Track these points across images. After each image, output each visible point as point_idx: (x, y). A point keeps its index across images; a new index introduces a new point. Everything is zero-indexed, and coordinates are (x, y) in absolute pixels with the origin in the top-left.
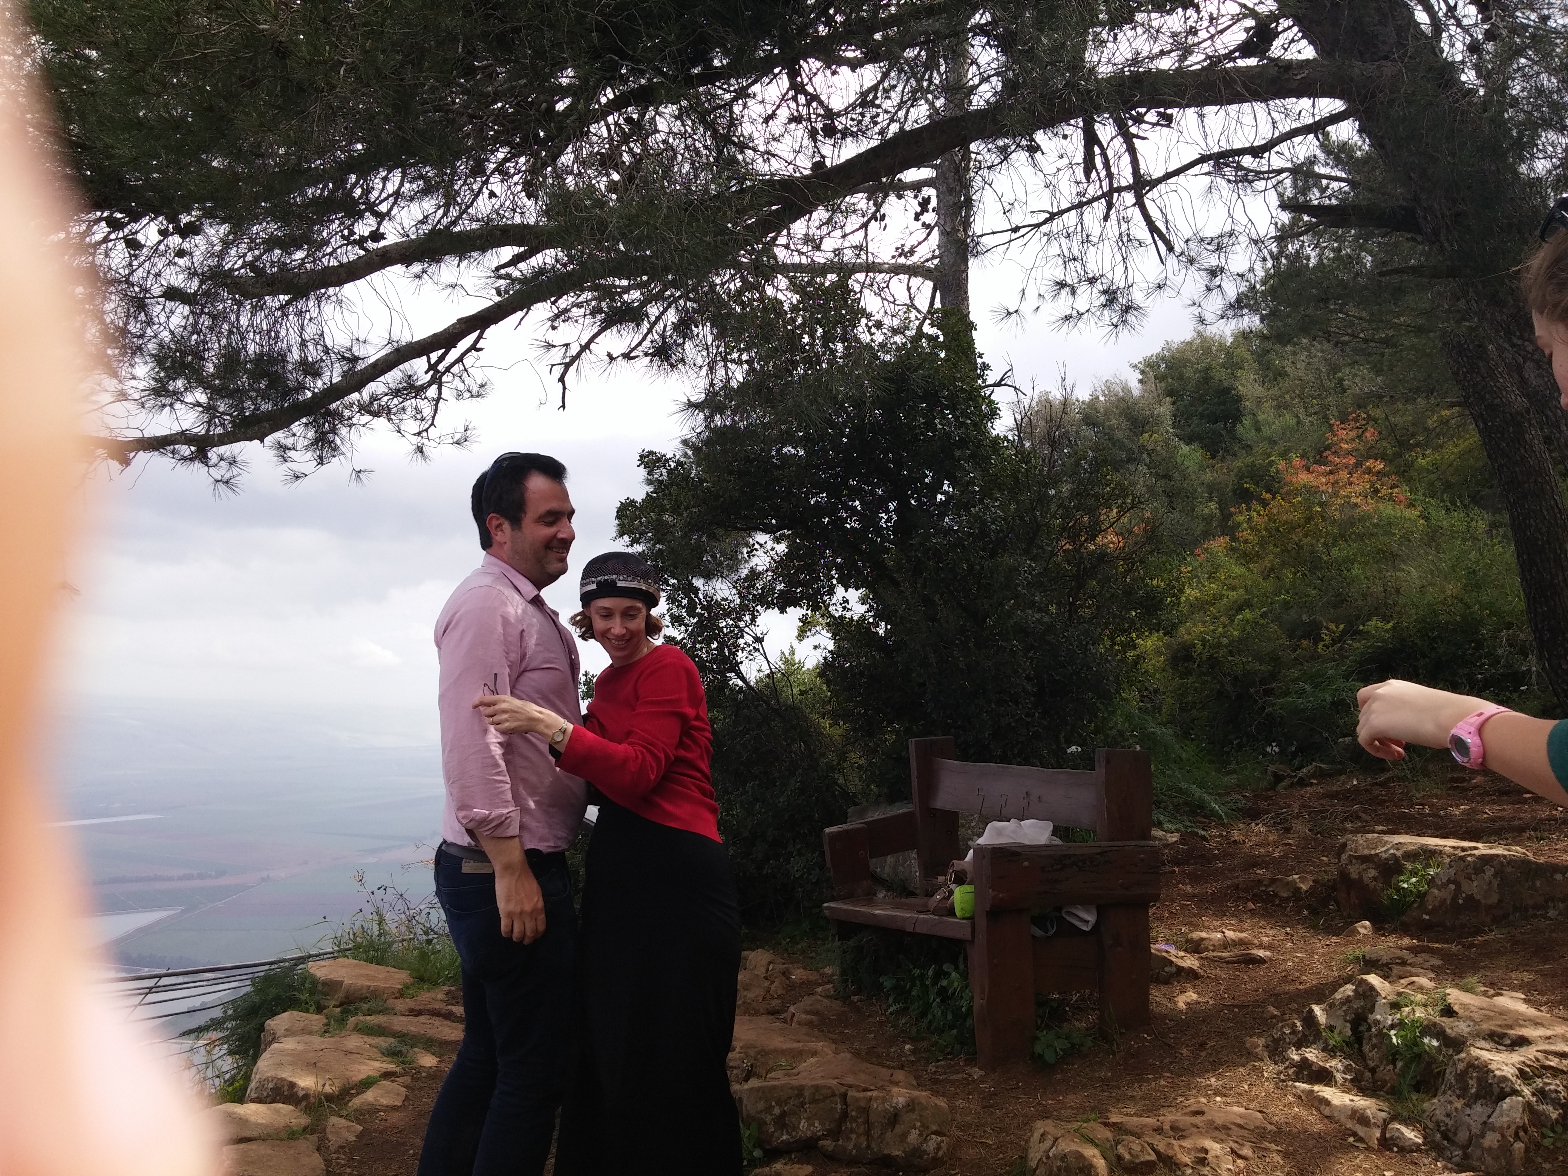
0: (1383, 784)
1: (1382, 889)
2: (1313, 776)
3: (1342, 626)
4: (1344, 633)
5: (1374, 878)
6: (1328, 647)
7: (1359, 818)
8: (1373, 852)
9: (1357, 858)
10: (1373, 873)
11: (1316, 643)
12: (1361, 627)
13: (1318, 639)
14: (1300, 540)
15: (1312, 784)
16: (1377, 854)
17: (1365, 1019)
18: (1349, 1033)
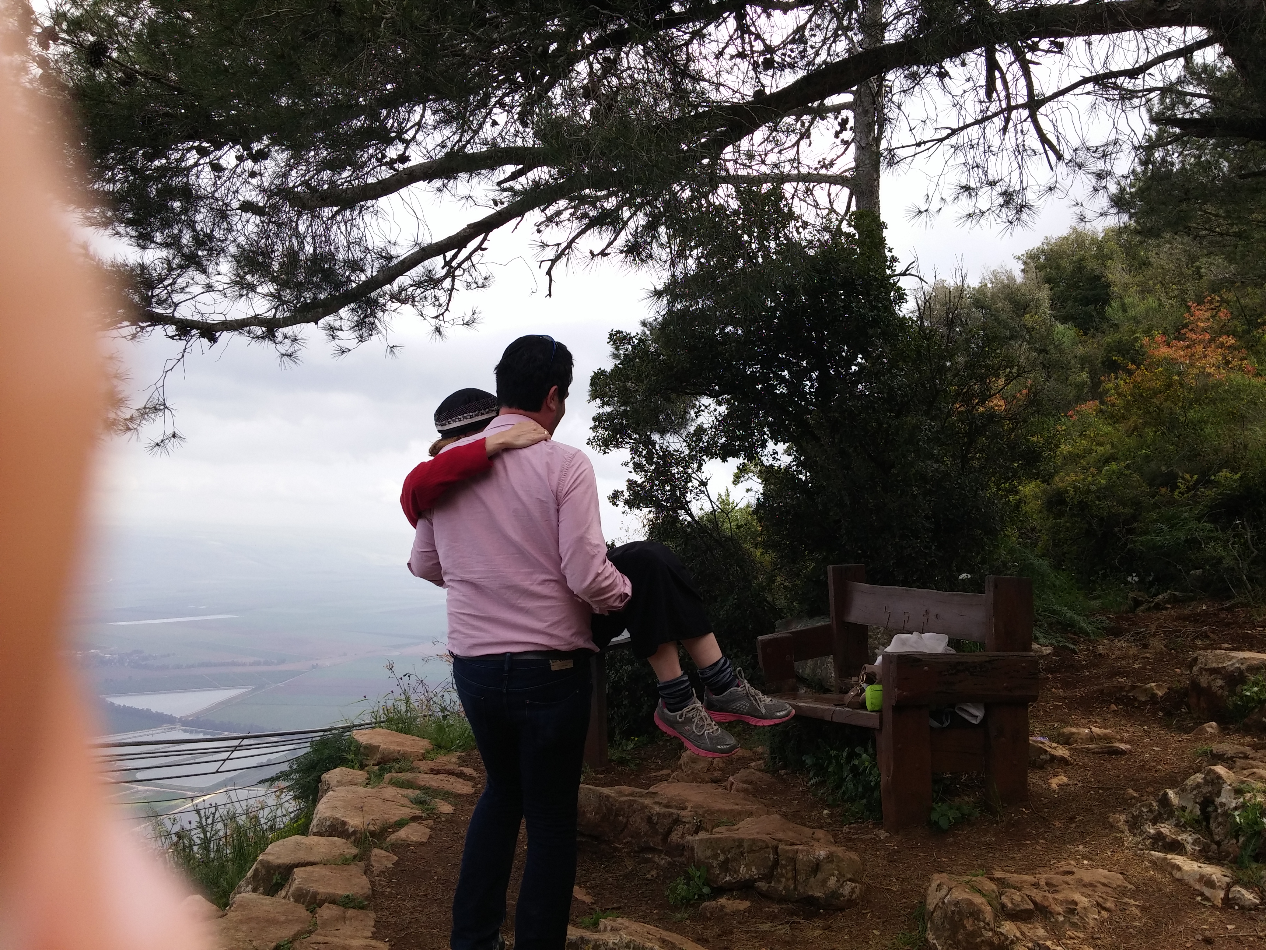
0: (1229, 609)
1: (1228, 697)
2: (1168, 602)
3: (1196, 477)
4: (1197, 482)
5: (1221, 687)
6: (1183, 494)
7: (1207, 637)
8: (1220, 665)
9: (1206, 670)
10: (1220, 682)
11: (1172, 491)
12: (1213, 477)
13: (1175, 487)
14: (1161, 404)
15: (1166, 609)
16: (1224, 667)
17: (1213, 802)
18: (1199, 813)
